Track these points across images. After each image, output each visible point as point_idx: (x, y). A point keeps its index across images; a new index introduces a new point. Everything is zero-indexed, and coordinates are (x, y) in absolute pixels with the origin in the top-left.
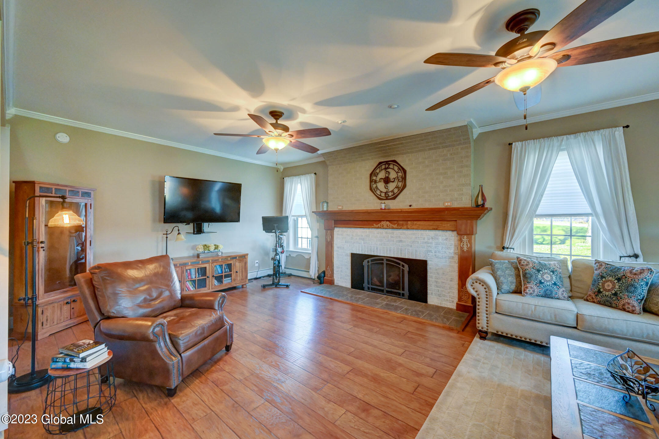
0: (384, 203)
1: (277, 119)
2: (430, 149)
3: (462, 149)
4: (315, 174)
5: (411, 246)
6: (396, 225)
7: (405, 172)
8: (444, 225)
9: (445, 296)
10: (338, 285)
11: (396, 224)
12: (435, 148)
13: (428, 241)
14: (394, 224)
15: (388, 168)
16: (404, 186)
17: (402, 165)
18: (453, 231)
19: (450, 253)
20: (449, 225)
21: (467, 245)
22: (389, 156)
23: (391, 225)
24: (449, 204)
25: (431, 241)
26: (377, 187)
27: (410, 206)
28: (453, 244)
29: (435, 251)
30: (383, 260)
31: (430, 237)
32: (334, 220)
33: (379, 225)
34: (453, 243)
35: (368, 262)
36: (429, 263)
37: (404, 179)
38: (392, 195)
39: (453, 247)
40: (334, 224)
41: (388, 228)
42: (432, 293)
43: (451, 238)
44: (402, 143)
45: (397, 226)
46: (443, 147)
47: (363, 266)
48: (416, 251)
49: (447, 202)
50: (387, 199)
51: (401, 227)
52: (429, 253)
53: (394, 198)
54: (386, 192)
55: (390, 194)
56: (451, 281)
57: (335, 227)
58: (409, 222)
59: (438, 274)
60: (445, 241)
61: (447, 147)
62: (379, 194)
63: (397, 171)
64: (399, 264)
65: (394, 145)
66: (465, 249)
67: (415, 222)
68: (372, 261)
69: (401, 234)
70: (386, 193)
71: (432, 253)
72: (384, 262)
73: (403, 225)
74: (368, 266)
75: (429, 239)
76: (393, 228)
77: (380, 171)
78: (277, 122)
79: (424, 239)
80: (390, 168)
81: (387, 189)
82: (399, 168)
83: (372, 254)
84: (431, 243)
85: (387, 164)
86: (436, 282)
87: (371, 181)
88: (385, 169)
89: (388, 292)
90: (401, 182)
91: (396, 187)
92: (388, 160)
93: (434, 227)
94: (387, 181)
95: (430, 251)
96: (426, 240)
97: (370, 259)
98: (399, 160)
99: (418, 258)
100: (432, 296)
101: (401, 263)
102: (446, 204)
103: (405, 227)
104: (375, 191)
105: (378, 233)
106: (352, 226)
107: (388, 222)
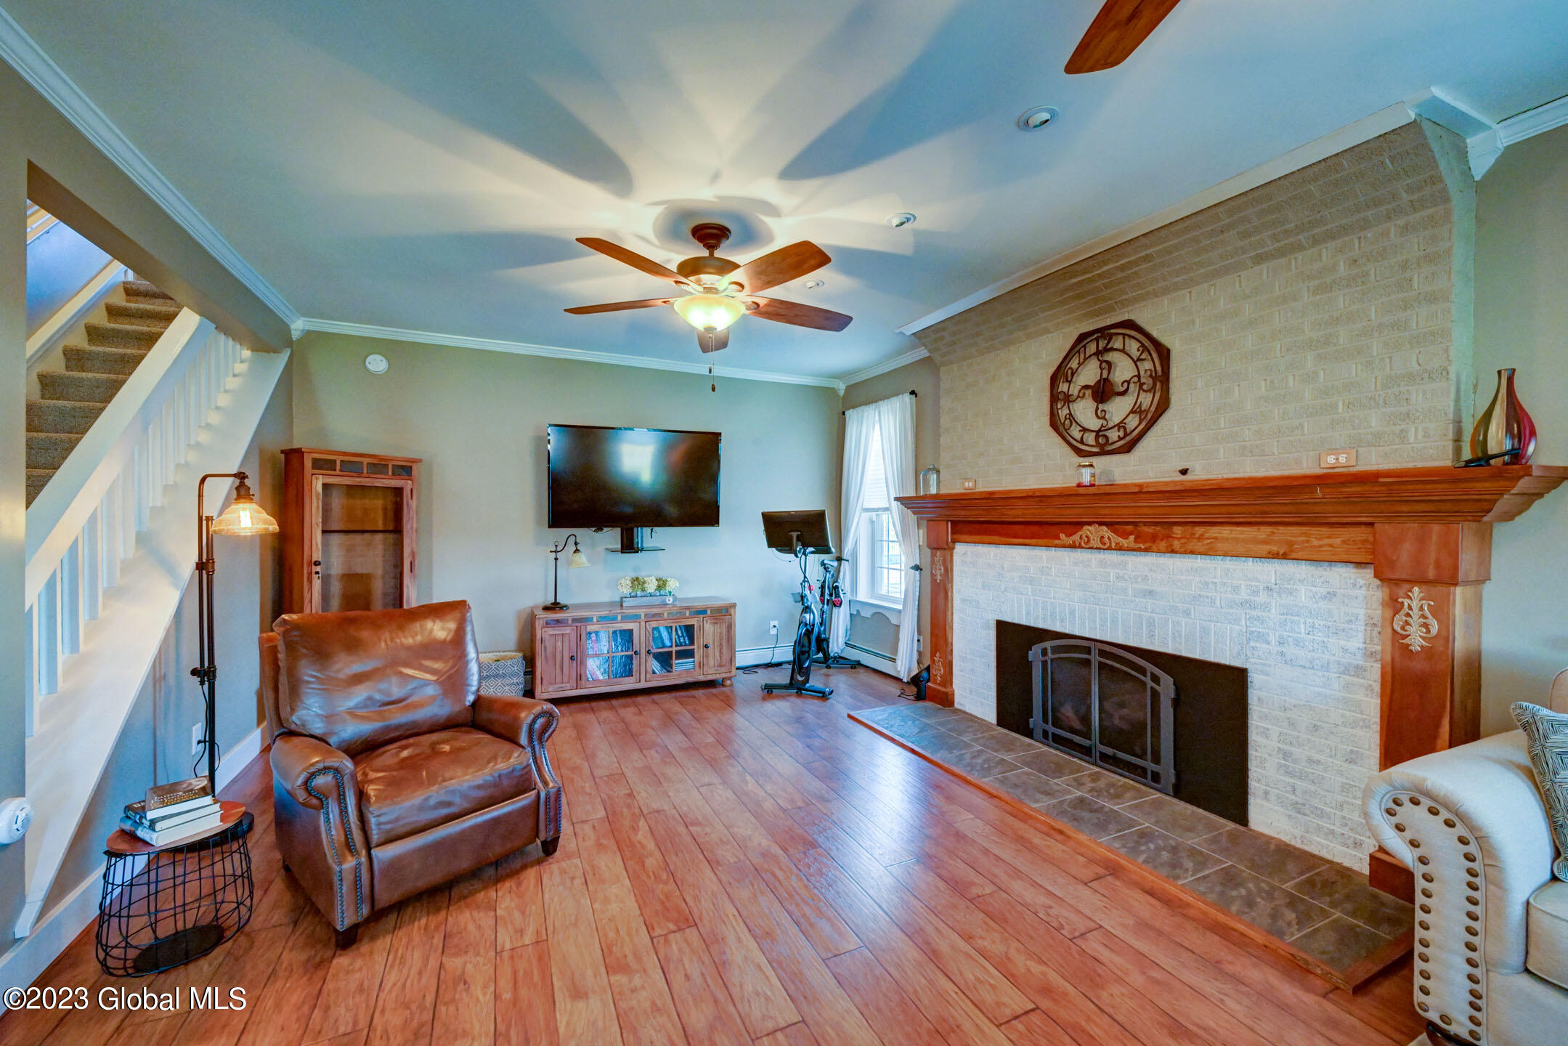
0: (1091, 466)
1: (712, 248)
2: (1259, 259)
3: (1405, 229)
4: (913, 393)
5: (1186, 613)
6: (1132, 538)
7: (1164, 354)
8: (1316, 543)
9: (1321, 814)
10: (963, 709)
11: (1131, 533)
12: (1281, 253)
13: (1253, 598)
14: (1125, 535)
15: (1107, 350)
16: (1163, 406)
17: (1155, 334)
18: (1359, 564)
19: (1345, 650)
20: (1338, 541)
21: (1426, 625)
22: (1111, 309)
23: (1116, 539)
24: (1342, 459)
25: (1262, 598)
26: (1070, 414)
27: (1184, 472)
28: (1361, 617)
29: (1281, 637)
30: (1088, 650)
31: (1262, 585)
32: (952, 522)
33: (1076, 537)
34: (1362, 613)
35: (1044, 652)
36: (1255, 679)
37: (1162, 379)
38: (1120, 439)
39: (1361, 626)
40: (952, 533)
41: (1104, 546)
42: (1266, 793)
43: (1352, 592)
44: (1147, 258)
45: (1136, 541)
46: (1316, 241)
47: (1029, 665)
48: (1205, 631)
49: (1332, 451)
50: (1103, 453)
51: (1147, 545)
52: (1258, 645)
53: (1128, 448)
54: (1100, 430)
55: (1114, 435)
56: (1350, 761)
57: (954, 541)
58: (1178, 530)
59: (1292, 724)
60: (1322, 604)
61: (1331, 236)
62: (1079, 439)
63: (1135, 354)
64: (1142, 671)
65: (1122, 268)
66: (1416, 641)
67: (1199, 530)
68: (1056, 649)
69: (1151, 570)
70: (1098, 433)
71: (1268, 643)
72: (1092, 657)
73: (1154, 538)
74: (1044, 664)
75: (1256, 593)
76: (1120, 548)
77: (1080, 364)
78: (711, 254)
79: (1236, 589)
80: (1112, 349)
81: (1104, 418)
82: (1143, 345)
83: (1058, 628)
84: (1265, 607)
85: (1103, 337)
86: (1286, 755)
87: (1054, 399)
88: (1098, 353)
89: (1104, 757)
90: (1149, 391)
91: (1132, 412)
92: (1109, 322)
93: (1275, 549)
94: (1103, 392)
95: (1261, 637)
96: (1244, 594)
97: (1048, 645)
98: (1143, 316)
99: (1212, 658)
100: (1264, 803)
101: (1150, 667)
102: (1331, 460)
103: (1163, 544)
104: (1066, 430)
105: (1076, 564)
106: (996, 538)
107: (1104, 528)
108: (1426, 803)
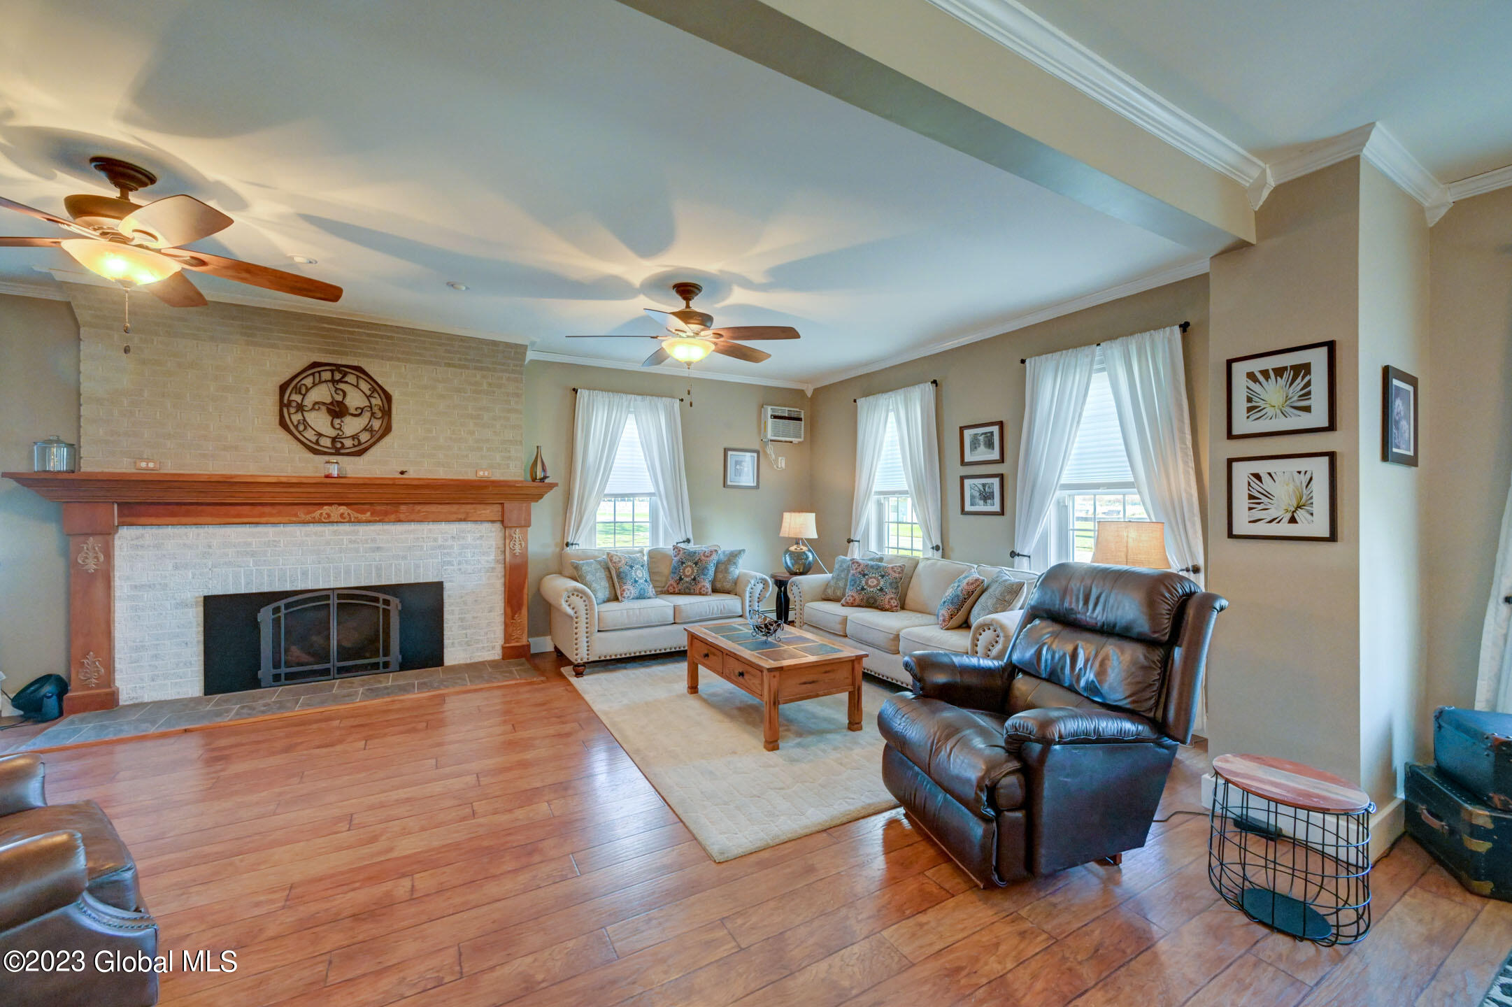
0: (337, 463)
1: (125, 189)
2: (449, 365)
3: (508, 379)
5: (404, 558)
6: (369, 514)
7: (388, 398)
8: (479, 512)
9: (478, 641)
11: (368, 511)
12: (460, 367)
13: (445, 543)
14: (363, 512)
15: (340, 381)
16: (387, 430)
17: (380, 382)
18: (493, 521)
19: (488, 562)
20: (488, 511)
21: (521, 544)
22: (346, 354)
23: (354, 515)
24: (486, 474)
25: (450, 542)
26: (304, 420)
27: (402, 473)
28: (494, 545)
29: (460, 561)
30: (327, 597)
31: (449, 536)
32: (119, 504)
33: (317, 514)
34: (494, 543)
35: (277, 610)
36: (446, 585)
37: (387, 413)
38: (354, 446)
39: (493, 550)
40: (119, 516)
41: (343, 520)
42: (453, 643)
43: (490, 535)
44: (391, 338)
45: (372, 514)
46: (476, 368)
47: (256, 626)
48: (417, 567)
49: (482, 469)
50: (338, 452)
51: (381, 518)
52: (448, 568)
53: (360, 453)
54: (336, 438)
55: (348, 443)
57: (122, 524)
58: (403, 508)
59: (465, 603)
60: (478, 542)
61: (481, 369)
62: (314, 441)
63: (368, 393)
64: (376, 600)
65: (369, 335)
66: (517, 551)
67: (418, 508)
68: (287, 606)
69: (379, 534)
70: (334, 440)
71: (453, 565)
72: (330, 602)
73: (386, 513)
74: (277, 622)
75: (446, 540)
76: (359, 522)
77: (314, 385)
78: (124, 196)
79: (435, 540)
80: (346, 382)
81: (340, 429)
82: (373, 387)
83: (277, 587)
84: (451, 547)
85: (340, 372)
86: (462, 620)
87: (283, 405)
88: (333, 381)
89: (341, 670)
90: (379, 418)
91: (365, 429)
92: (344, 362)
93: (460, 516)
94: (337, 411)
95: (449, 563)
96: (440, 542)
97: (282, 603)
98: (372, 368)
99: (421, 581)
100: (452, 649)
101: (382, 596)
102: (481, 473)
103: (393, 517)
104: (300, 432)
105: (307, 535)
107: (345, 507)
108: (576, 593)
